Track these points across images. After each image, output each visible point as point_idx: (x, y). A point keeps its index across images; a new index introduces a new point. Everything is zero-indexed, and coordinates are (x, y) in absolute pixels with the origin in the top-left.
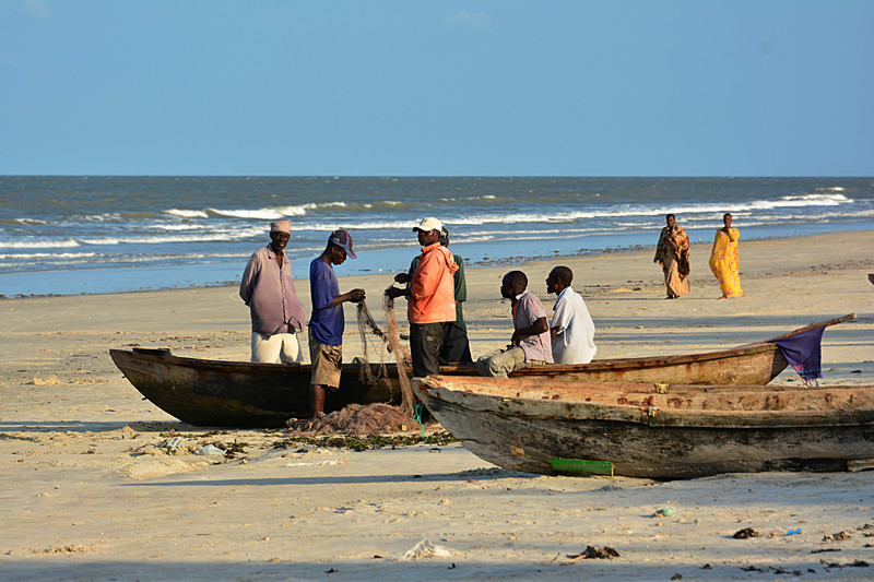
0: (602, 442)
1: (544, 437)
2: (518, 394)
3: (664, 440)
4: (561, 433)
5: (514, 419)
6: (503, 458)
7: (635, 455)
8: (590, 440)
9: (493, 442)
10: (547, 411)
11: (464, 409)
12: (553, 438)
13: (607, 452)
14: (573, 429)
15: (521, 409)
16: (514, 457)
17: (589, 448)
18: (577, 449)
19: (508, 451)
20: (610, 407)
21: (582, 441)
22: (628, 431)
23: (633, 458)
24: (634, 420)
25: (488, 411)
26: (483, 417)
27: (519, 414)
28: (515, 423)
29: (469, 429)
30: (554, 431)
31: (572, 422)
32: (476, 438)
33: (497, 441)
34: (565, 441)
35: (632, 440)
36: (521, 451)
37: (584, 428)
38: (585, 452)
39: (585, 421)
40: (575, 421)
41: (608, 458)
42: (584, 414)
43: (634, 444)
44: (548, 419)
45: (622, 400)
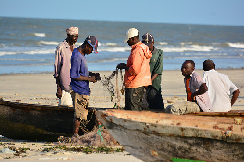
0: (201, 150)
1: (169, 146)
2: (157, 122)
3: (235, 150)
4: (178, 144)
5: (152, 135)
6: (146, 157)
7: (219, 158)
8: (194, 148)
9: (141, 148)
10: (170, 131)
11: (125, 129)
12: (173, 147)
13: (203, 156)
14: (185, 142)
15: (156, 129)
16: (152, 157)
17: (193, 153)
18: (187, 153)
19: (149, 153)
20: (205, 131)
21: (190, 149)
22: (215, 144)
23: (218, 159)
24: (218, 138)
25: (138, 130)
26: (136, 133)
27: (154, 132)
28: (153, 137)
29: (128, 140)
30: (174, 143)
31: (184, 138)
32: (131, 145)
33: (143, 147)
34: (180, 148)
35: (217, 149)
36: (156, 153)
37: (190, 141)
38: (191, 155)
39: (191, 138)
40: (185, 137)
41: (204, 159)
42: (190, 134)
43: (218, 152)
44: (171, 136)
45: (215, 127)
